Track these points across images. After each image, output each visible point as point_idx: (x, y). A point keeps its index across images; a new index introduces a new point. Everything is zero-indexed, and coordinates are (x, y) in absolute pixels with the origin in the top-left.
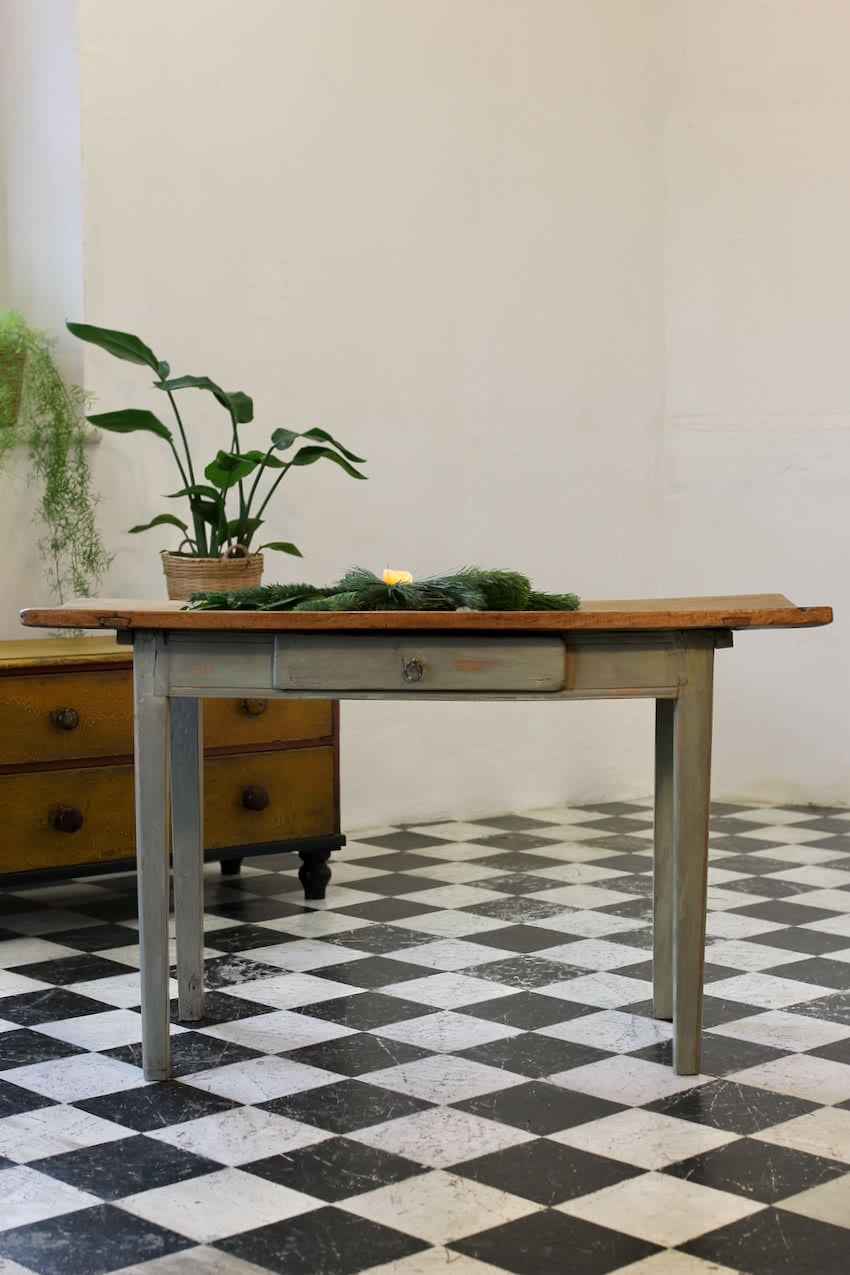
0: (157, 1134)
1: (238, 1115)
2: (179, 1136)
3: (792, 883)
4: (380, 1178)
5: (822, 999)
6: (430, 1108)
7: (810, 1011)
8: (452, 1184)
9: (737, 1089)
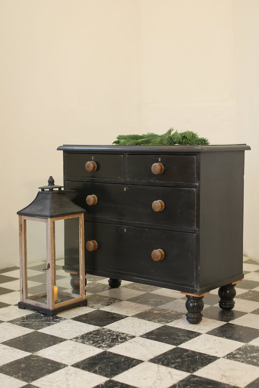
5: (239, 349)
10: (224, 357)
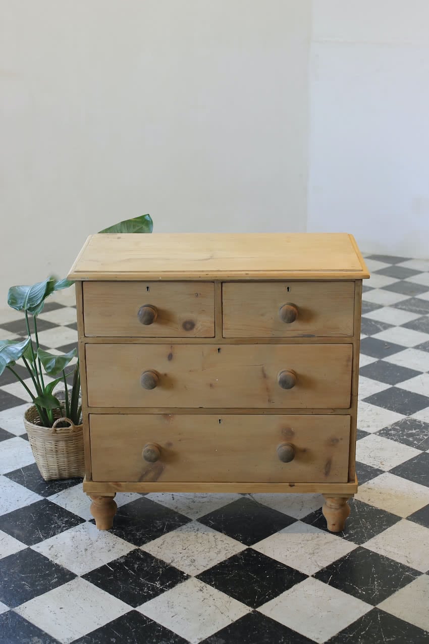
0: (38, 547)
1: (82, 530)
2: (50, 549)
3: (377, 322)
4: (161, 585)
5: (396, 424)
6: (187, 522)
7: (390, 435)
8: (201, 590)
9: (354, 504)
10: (375, 433)
